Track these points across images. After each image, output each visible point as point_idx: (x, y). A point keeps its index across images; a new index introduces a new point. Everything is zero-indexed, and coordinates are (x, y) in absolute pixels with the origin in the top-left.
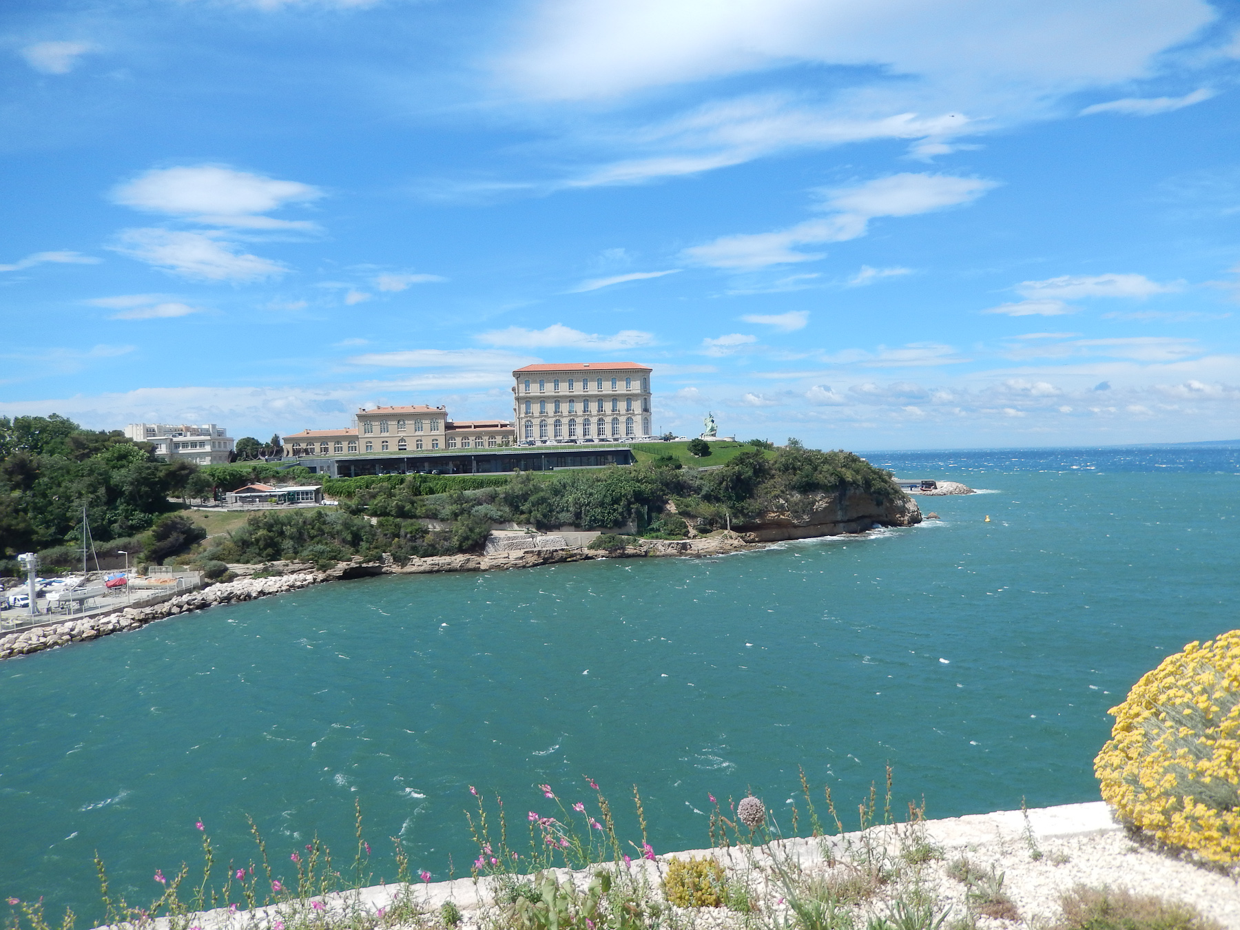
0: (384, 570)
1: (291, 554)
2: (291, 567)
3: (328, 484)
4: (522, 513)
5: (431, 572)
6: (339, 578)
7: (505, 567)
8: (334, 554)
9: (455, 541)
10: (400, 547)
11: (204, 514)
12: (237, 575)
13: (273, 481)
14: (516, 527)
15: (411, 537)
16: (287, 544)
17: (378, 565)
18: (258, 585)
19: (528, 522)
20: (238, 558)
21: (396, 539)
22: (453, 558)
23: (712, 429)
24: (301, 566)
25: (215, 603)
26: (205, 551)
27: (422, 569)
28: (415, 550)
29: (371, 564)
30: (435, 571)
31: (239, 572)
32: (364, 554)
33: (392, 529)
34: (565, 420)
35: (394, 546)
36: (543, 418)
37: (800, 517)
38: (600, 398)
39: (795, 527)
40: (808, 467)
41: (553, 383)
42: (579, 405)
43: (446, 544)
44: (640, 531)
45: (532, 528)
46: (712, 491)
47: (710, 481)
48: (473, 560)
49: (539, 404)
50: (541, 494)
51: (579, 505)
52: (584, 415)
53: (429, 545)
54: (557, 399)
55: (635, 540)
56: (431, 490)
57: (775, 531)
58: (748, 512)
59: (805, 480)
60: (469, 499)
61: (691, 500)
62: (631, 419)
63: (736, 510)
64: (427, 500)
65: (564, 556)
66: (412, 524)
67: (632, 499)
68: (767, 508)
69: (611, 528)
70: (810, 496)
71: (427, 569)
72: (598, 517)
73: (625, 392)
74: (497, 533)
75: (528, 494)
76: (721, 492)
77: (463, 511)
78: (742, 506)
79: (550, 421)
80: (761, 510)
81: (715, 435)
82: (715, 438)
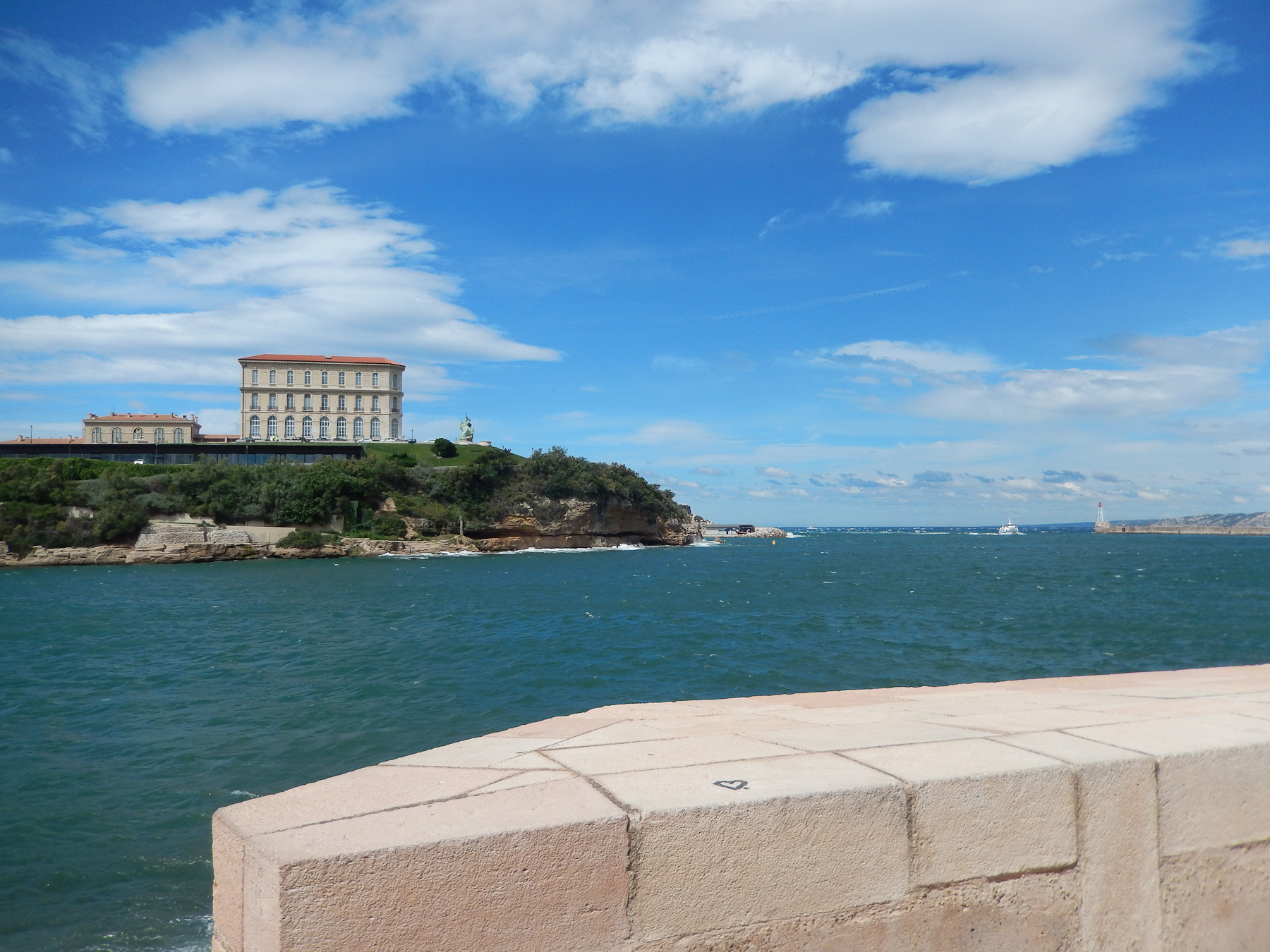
5: (57, 565)
7: (156, 560)
9: (97, 531)
10: (23, 534)
15: (40, 523)
21: (20, 526)
22: (91, 550)
23: (468, 434)
27: (45, 560)
28: (41, 540)
30: (63, 564)
34: (298, 418)
35: (15, 534)
36: (272, 414)
37: (547, 525)
38: (342, 394)
39: (542, 536)
40: (562, 472)
41: (286, 375)
42: (316, 401)
43: (86, 533)
44: (347, 529)
45: (209, 521)
46: (444, 491)
47: (443, 480)
48: (117, 553)
49: (268, 398)
50: (224, 481)
51: (272, 497)
52: (321, 413)
53: (62, 533)
54: (290, 393)
55: (337, 538)
56: (94, 476)
57: (516, 539)
58: (485, 516)
59: (557, 484)
60: (133, 485)
61: (416, 499)
62: (377, 420)
63: (471, 514)
64: (79, 484)
65: (243, 553)
66: (46, 509)
67: (338, 492)
68: (508, 512)
69: (310, 525)
70: (562, 503)
71: (52, 561)
72: (294, 510)
73: (371, 389)
74: (158, 524)
75: (210, 482)
76: (456, 493)
77: (120, 497)
78: (478, 509)
79: (281, 417)
80: (500, 514)
81: (470, 440)
82: (470, 443)
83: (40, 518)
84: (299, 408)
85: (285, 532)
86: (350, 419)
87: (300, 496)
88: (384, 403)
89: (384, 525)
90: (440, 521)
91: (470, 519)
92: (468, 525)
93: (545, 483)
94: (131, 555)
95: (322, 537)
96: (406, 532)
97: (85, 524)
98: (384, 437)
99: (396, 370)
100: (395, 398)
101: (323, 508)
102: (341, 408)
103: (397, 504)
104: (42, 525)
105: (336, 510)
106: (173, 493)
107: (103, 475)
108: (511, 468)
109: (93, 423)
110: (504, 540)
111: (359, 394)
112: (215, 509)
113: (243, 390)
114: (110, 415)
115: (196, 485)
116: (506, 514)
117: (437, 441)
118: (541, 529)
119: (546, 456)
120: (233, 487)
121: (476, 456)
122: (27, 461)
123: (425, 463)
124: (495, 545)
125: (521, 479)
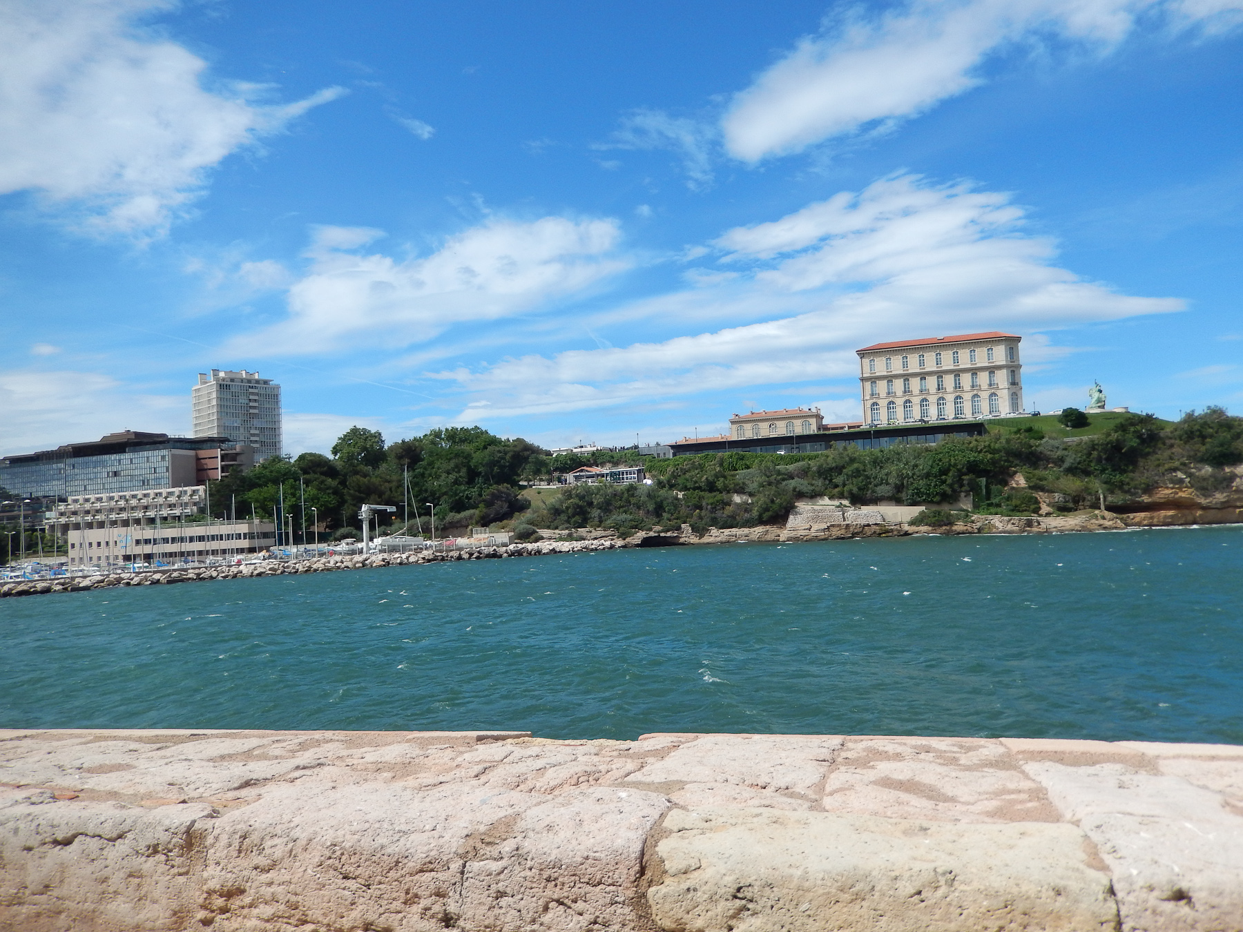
0: (682, 540)
1: (596, 522)
2: (594, 534)
3: (650, 463)
4: (836, 486)
5: (727, 543)
6: (638, 545)
7: (805, 539)
8: (636, 523)
9: (755, 513)
10: (701, 518)
12: (542, 538)
13: (610, 465)
14: (826, 498)
15: (712, 508)
16: (595, 513)
17: (675, 535)
19: (841, 496)
20: (549, 524)
21: (697, 511)
22: (752, 530)
23: (1099, 400)
24: (603, 533)
25: (504, 555)
26: (524, 517)
27: (720, 540)
28: (715, 522)
29: (669, 534)
30: (732, 543)
31: (544, 536)
32: (664, 524)
34: (916, 400)
35: (695, 518)
36: (890, 400)
37: (1210, 496)
38: (957, 373)
39: (1204, 508)
40: (1225, 434)
41: (901, 361)
42: (932, 382)
43: (747, 515)
44: (976, 507)
45: (846, 502)
46: (1079, 463)
47: (1076, 452)
48: (772, 532)
49: (886, 384)
50: (856, 465)
51: (901, 476)
52: (937, 393)
53: (728, 516)
54: (906, 377)
55: (967, 516)
56: (748, 467)
57: (1171, 513)
58: (1130, 489)
59: (1217, 449)
60: (779, 473)
61: (1049, 473)
62: (995, 395)
63: (1112, 487)
64: (737, 474)
65: (878, 532)
66: (715, 496)
67: (964, 470)
68: (1157, 483)
69: (939, 503)
70: (1227, 470)
71: (724, 540)
72: (922, 490)
73: (987, 364)
74: (803, 506)
75: (843, 467)
76: (1092, 464)
77: (770, 484)
78: (1121, 482)
79: (900, 402)
80: (1148, 485)
81: (1103, 407)
82: (1102, 410)
83: (712, 504)
84: (916, 390)
85: (916, 510)
86: (967, 396)
87: (928, 475)
88: (1002, 378)
89: (1014, 502)
90: (1078, 496)
91: (1112, 492)
92: (1110, 499)
93: (1203, 449)
94: (784, 534)
95: (952, 515)
96: (1040, 508)
97: (746, 508)
98: (1005, 411)
99: (1012, 342)
100: (1013, 372)
101: (951, 486)
102: (958, 386)
103: (1027, 479)
104: (714, 510)
105: (963, 489)
106: (813, 479)
107: (755, 466)
108: (1156, 434)
109: (738, 422)
110: (1156, 514)
111: (974, 372)
112: (850, 492)
113: (863, 379)
114: (750, 414)
115: (831, 469)
116: (1156, 485)
117: (1064, 411)
118: (1203, 501)
119: (1200, 417)
120: (864, 471)
121: (1112, 424)
122: (698, 457)
123: (1054, 435)
124: (1144, 520)
125: (1172, 446)
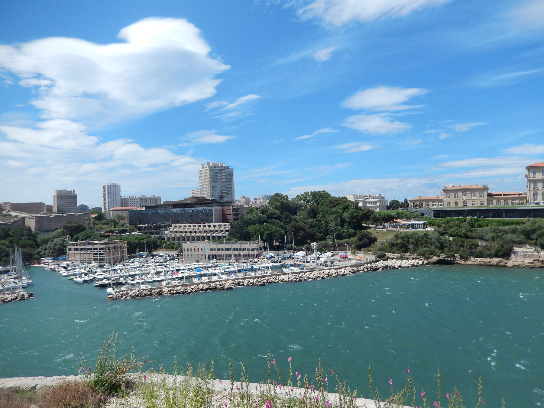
0: (456, 262)
1: (412, 251)
2: (413, 257)
3: (429, 221)
4: (532, 239)
5: (480, 265)
6: (434, 264)
7: (522, 266)
8: (432, 252)
9: (493, 251)
10: (464, 252)
11: (377, 231)
12: (389, 258)
13: (405, 219)
14: (528, 246)
15: (470, 247)
16: (411, 246)
17: (453, 259)
18: (398, 263)
19: (536, 244)
20: (390, 251)
21: (462, 248)
22: (492, 259)
24: (417, 256)
25: (381, 269)
26: (377, 246)
27: (475, 263)
28: (472, 254)
29: (449, 259)
30: (482, 265)
31: (391, 257)
32: (446, 254)
33: (460, 243)
35: (461, 251)
43: (489, 252)
45: (538, 248)
48: (504, 262)
49: (542, 183)
60: (501, 231)
66: (470, 241)
71: (478, 263)
74: (517, 249)
75: (536, 230)
77: (498, 237)
94: (510, 263)
97: (488, 248)
106: (519, 235)
112: (541, 243)
113: (529, 181)
114: (452, 187)
115: (529, 231)
